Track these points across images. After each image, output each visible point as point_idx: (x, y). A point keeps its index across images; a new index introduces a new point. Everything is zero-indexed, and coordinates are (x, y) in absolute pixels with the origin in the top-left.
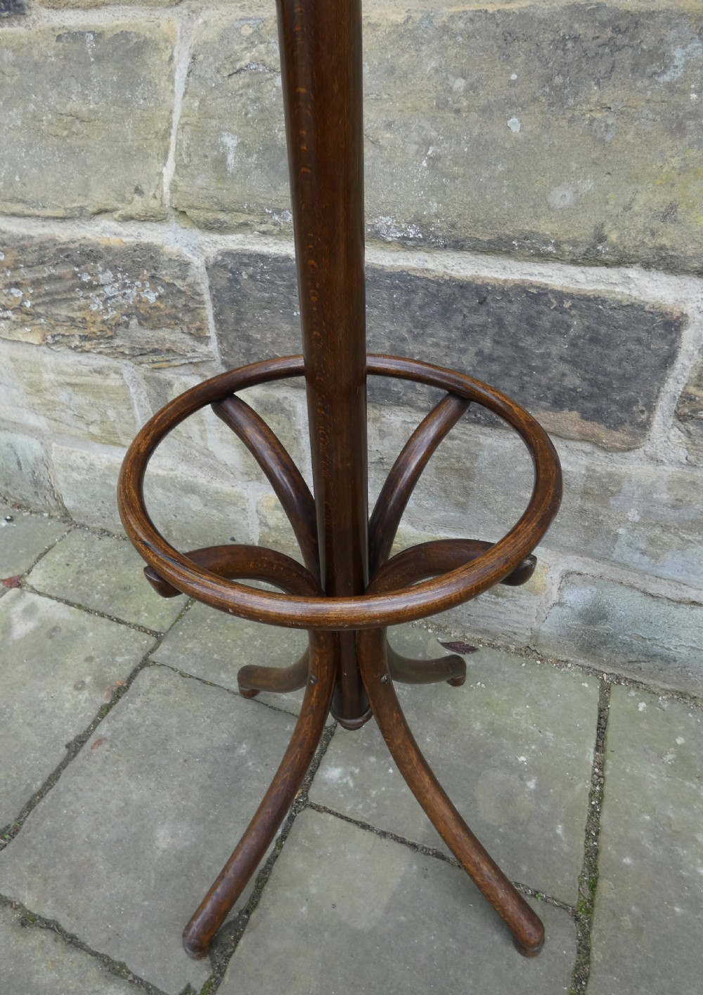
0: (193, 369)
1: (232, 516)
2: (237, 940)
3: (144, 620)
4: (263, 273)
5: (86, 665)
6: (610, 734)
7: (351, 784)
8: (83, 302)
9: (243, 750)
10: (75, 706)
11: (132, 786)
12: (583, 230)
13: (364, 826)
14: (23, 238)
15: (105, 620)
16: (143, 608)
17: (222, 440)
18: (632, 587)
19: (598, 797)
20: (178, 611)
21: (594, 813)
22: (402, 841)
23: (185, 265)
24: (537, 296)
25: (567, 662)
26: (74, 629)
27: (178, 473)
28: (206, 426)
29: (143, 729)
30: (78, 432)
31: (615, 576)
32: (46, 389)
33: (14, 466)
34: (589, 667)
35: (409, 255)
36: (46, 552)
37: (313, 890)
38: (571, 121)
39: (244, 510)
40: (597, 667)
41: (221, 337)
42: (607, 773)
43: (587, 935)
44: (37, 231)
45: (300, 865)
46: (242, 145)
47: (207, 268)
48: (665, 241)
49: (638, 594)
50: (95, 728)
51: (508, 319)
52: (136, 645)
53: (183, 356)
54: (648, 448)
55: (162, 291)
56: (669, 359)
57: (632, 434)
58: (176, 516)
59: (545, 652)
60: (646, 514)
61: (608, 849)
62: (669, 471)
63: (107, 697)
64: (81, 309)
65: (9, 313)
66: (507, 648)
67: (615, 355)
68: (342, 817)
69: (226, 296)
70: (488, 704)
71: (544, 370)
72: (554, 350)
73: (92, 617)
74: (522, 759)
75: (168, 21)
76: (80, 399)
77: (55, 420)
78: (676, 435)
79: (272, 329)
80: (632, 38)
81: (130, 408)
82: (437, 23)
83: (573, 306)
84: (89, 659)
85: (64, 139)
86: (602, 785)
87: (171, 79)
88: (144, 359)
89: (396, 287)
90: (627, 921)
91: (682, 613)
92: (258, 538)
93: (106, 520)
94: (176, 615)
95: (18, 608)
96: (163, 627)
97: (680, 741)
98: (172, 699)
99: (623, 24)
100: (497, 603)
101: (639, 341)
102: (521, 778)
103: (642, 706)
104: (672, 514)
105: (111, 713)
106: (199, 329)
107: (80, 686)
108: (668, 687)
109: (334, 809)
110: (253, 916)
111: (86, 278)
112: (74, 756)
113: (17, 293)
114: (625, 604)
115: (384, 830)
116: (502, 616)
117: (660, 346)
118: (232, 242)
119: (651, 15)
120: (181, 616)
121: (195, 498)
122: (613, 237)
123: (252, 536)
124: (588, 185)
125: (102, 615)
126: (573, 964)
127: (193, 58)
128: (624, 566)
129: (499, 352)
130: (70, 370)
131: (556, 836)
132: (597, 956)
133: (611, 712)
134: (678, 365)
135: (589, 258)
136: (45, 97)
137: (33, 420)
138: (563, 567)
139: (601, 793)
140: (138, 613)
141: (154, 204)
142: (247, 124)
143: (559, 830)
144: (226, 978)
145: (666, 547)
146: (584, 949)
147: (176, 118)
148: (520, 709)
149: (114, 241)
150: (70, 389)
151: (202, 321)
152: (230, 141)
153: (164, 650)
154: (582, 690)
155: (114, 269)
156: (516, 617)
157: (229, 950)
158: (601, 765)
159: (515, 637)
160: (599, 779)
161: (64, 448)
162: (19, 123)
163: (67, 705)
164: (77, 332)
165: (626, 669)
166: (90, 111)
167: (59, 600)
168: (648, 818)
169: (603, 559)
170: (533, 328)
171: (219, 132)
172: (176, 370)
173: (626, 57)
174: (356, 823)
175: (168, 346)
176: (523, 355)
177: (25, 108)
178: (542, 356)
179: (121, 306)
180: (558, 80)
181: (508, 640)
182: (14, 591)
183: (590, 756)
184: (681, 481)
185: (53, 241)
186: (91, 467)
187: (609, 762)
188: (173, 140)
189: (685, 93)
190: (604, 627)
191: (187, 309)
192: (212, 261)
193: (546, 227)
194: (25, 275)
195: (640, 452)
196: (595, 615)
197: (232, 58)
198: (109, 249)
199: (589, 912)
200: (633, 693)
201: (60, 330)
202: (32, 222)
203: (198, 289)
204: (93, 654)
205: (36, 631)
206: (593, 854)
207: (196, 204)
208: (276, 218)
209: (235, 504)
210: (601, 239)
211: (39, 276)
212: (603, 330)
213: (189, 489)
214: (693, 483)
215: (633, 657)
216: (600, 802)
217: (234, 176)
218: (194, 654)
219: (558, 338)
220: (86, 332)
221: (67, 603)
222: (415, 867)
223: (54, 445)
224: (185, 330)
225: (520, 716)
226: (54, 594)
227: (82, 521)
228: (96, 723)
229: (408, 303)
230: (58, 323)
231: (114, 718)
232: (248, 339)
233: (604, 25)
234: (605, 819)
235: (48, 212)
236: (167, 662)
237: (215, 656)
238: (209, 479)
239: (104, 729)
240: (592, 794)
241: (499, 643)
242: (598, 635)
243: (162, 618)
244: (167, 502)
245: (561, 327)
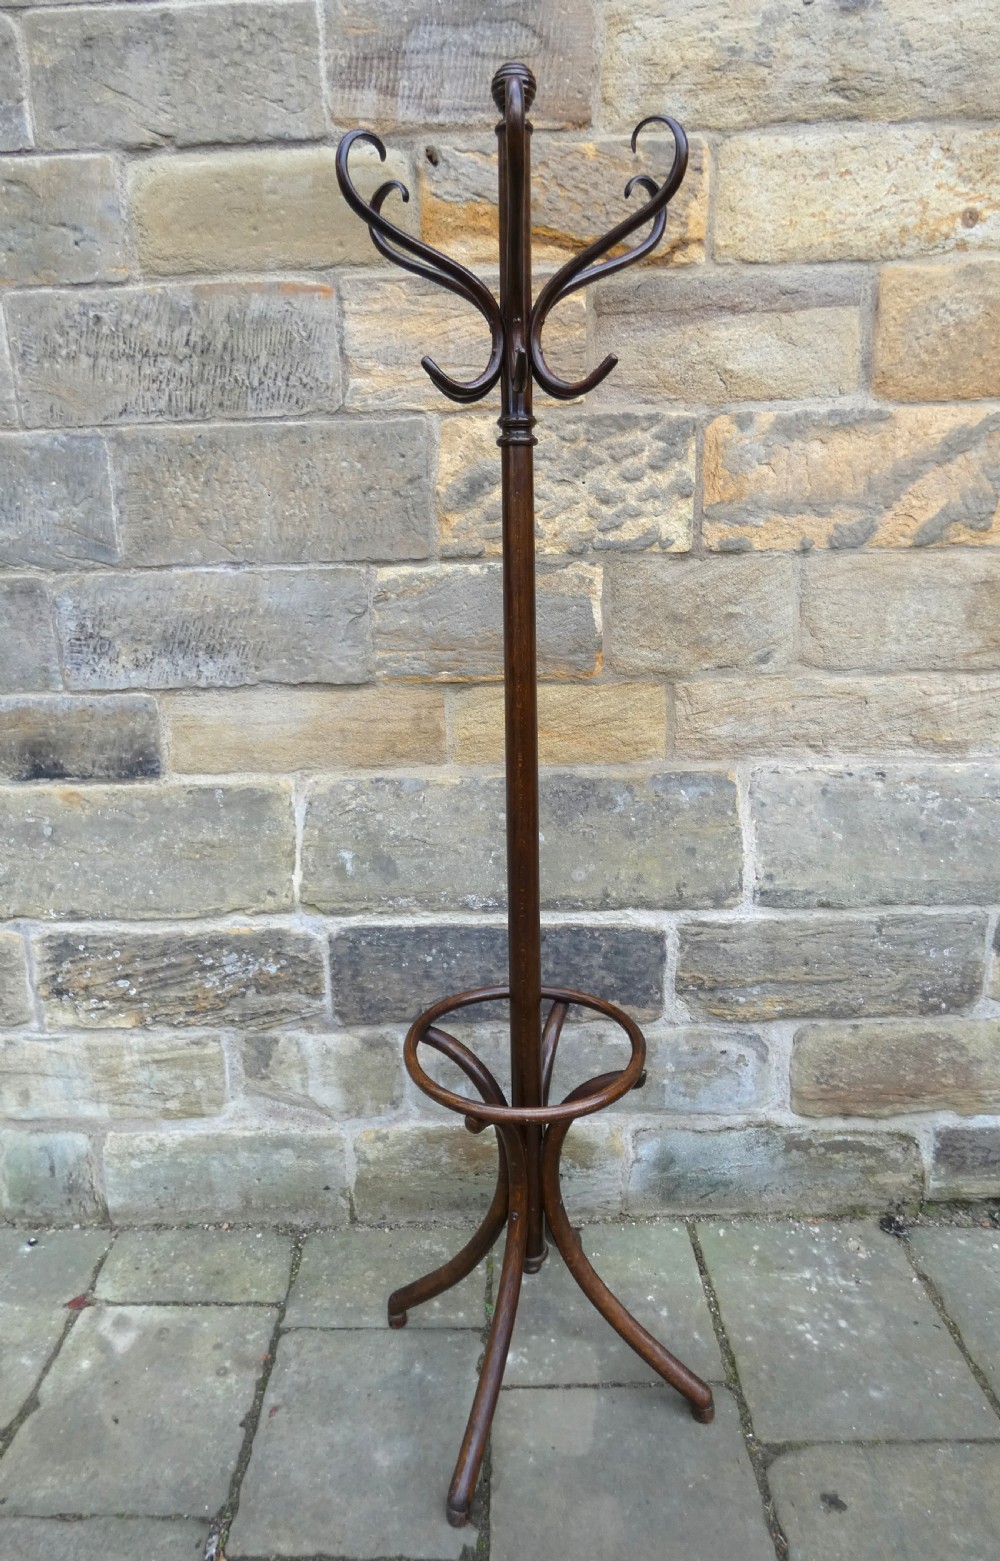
0: (301, 1024)
1: (328, 1162)
2: (487, 1503)
3: (254, 1295)
4: (379, 939)
5: (217, 1352)
6: (708, 1259)
7: (525, 1361)
8: (198, 982)
9: (418, 1368)
10: (228, 1389)
11: (330, 1431)
12: (596, 891)
13: (551, 1387)
14: (148, 937)
15: (213, 1308)
16: (248, 1285)
17: (324, 1084)
18: (684, 1129)
19: (714, 1305)
20: (287, 1276)
21: (716, 1317)
22: (585, 1386)
23: (307, 942)
24: (578, 931)
25: (655, 1216)
26: (184, 1325)
27: (267, 1130)
28: (310, 1073)
29: (311, 1386)
30: (148, 1112)
31: (670, 1124)
32: (123, 1073)
33: (45, 1173)
34: (673, 1215)
35: (489, 916)
36: (101, 1264)
37: (532, 1444)
38: (573, 833)
39: (341, 1151)
40: (680, 1213)
41: (336, 993)
42: (714, 1286)
43: (740, 1395)
44: (162, 929)
45: (512, 1432)
46: (356, 857)
47: (330, 942)
48: (642, 894)
49: (690, 1133)
50: (261, 1401)
51: (561, 948)
52: (260, 1319)
53: (297, 1013)
54: (666, 1016)
55: (284, 962)
56: (663, 958)
57: (653, 1009)
58: (259, 1180)
59: (636, 1212)
60: (678, 1064)
61: (734, 1336)
62: (683, 1029)
63: (257, 1371)
64: (192, 988)
65: (106, 1003)
66: (605, 1220)
67: (632, 960)
68: (528, 1387)
69: (345, 960)
70: (608, 1267)
71: (590, 976)
72: (594, 963)
73: (197, 1309)
74: (650, 1298)
75: (286, 781)
76: (163, 1075)
77: (122, 1104)
78: (680, 1004)
79: (383, 979)
80: (594, 791)
81: (223, 1073)
82: (482, 784)
83: (601, 935)
84: (218, 1346)
85: (197, 860)
86: (714, 1296)
87: (292, 816)
88: (253, 1022)
89: (483, 937)
90: (763, 1376)
91: (723, 1139)
92: (354, 1179)
93: (164, 1211)
94: (288, 1283)
95: (105, 1326)
96: (278, 1296)
97: (756, 1248)
98: (326, 1352)
99: (587, 784)
100: (588, 1176)
101: (643, 950)
102: (655, 1311)
103: (722, 1232)
104: (695, 1059)
105: (271, 1383)
106: (316, 988)
107: (222, 1372)
108: (735, 1211)
109: (520, 1384)
110: (493, 1480)
111: (209, 962)
112: (255, 1432)
113: (123, 984)
114: (684, 1144)
115: (567, 1382)
116: (595, 1188)
117: (655, 951)
118: (354, 921)
119: (600, 780)
120: (292, 1282)
121: (288, 1152)
122: (614, 894)
123: (348, 1179)
124: (592, 868)
125: (206, 1304)
126: (738, 1416)
127: (310, 803)
128: (675, 1111)
129: (559, 969)
130: (162, 1047)
131: (695, 1340)
132: (751, 1405)
133: (702, 1243)
134: (668, 960)
135: (603, 906)
136: (176, 831)
137: (89, 1110)
138: (632, 1127)
139: (716, 1302)
140: (244, 1291)
141: (285, 901)
142: (358, 843)
143: (697, 1336)
144: (493, 1528)
145: (697, 1086)
146: (742, 1404)
147: (299, 842)
148: (634, 1263)
149: (244, 930)
150: (154, 1067)
151: (319, 981)
152: (347, 855)
153: (292, 1316)
154: (675, 1234)
155: (240, 951)
156: (607, 1185)
157: (484, 1513)
158: (708, 1283)
159: (610, 1207)
160: (710, 1291)
161: (124, 1135)
162: (150, 850)
163: (219, 1392)
164: (183, 1010)
165: (701, 1206)
166: (220, 840)
167: (150, 1304)
168: (752, 1306)
169: (658, 1110)
170: (578, 950)
171: (337, 849)
172: (284, 1027)
173: (593, 801)
174: (543, 1387)
175: (282, 1006)
176: (575, 969)
177: (156, 841)
178: (588, 968)
179: (240, 980)
180: (559, 812)
181: (604, 1212)
182: (87, 1312)
183: (699, 1279)
184: (692, 1035)
185: (181, 937)
186: (162, 1147)
187: (713, 1279)
188: (298, 856)
189: (628, 817)
190: (676, 1170)
191: (307, 974)
192: (335, 936)
193: (574, 892)
194: (139, 965)
195: (662, 1020)
196: (665, 1161)
197: (341, 804)
198: (238, 937)
199: (736, 1381)
200: (712, 1225)
201: (163, 1010)
202: (160, 924)
203: (318, 957)
204: (219, 1340)
205: (142, 1338)
206: (725, 1344)
207: (324, 898)
208: (391, 902)
209: (331, 1147)
210: (608, 896)
211: (153, 966)
212: (621, 946)
213: (282, 1143)
214: (700, 1035)
215: (702, 1192)
216: (717, 1308)
217: (352, 878)
218: (326, 1309)
219: (596, 955)
220: (193, 1008)
221: (159, 1304)
222: (602, 1399)
223: (111, 1134)
224: (302, 990)
225: (636, 1267)
226: (139, 1300)
227: (127, 1222)
228: (259, 1398)
229: (492, 947)
230: (164, 1003)
231: (275, 1386)
232: (362, 990)
233: (576, 785)
234: (724, 1318)
235: (182, 915)
236: (301, 1324)
237: (348, 1305)
238: (302, 1128)
239: (271, 1399)
240: (709, 1305)
241: (597, 1218)
242: (672, 1179)
243: (273, 1288)
244: (251, 1165)
245: (596, 948)
